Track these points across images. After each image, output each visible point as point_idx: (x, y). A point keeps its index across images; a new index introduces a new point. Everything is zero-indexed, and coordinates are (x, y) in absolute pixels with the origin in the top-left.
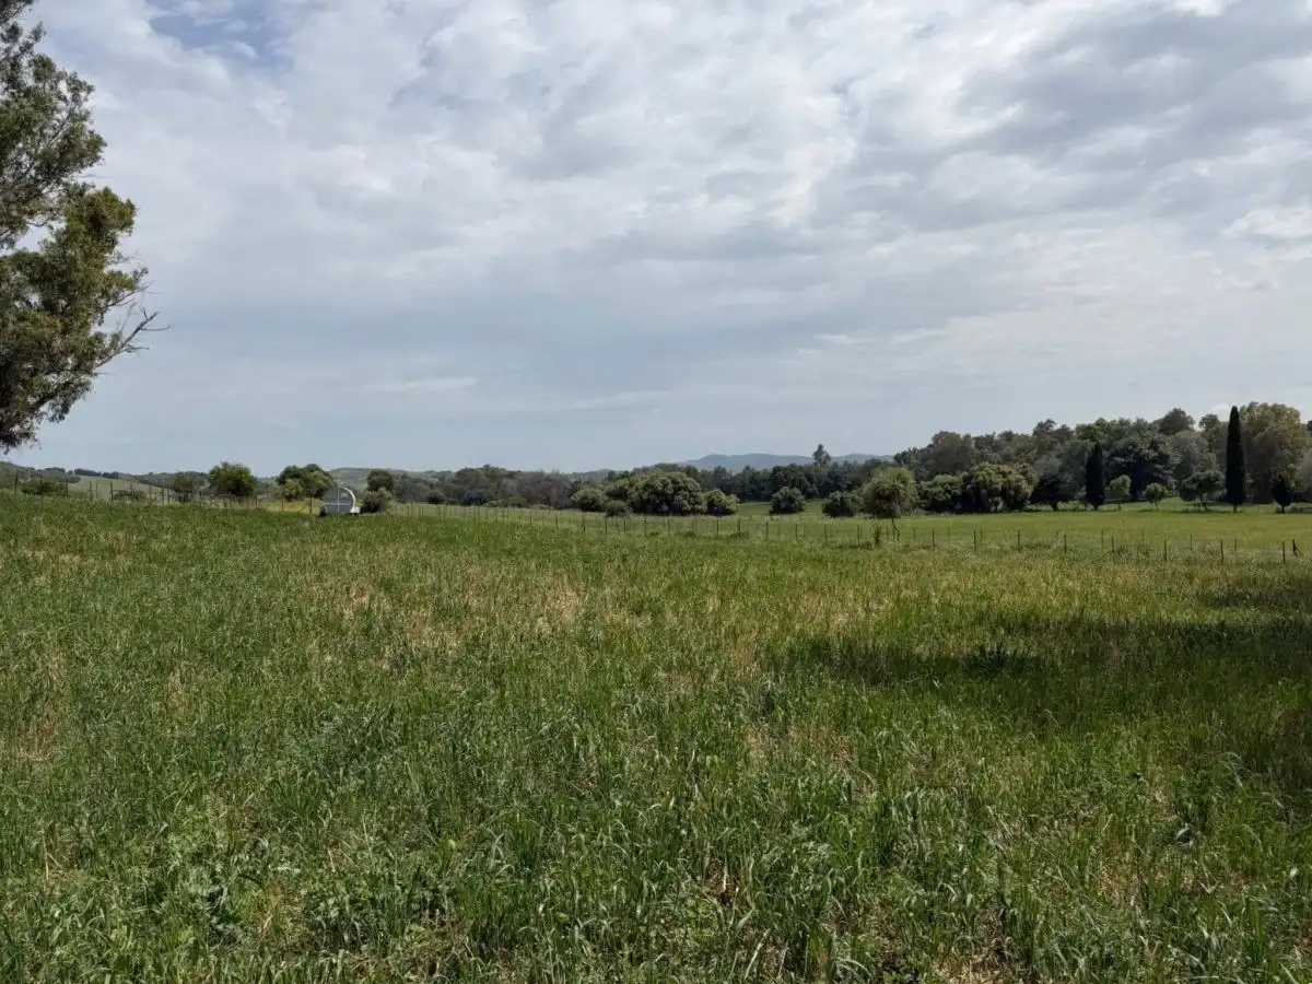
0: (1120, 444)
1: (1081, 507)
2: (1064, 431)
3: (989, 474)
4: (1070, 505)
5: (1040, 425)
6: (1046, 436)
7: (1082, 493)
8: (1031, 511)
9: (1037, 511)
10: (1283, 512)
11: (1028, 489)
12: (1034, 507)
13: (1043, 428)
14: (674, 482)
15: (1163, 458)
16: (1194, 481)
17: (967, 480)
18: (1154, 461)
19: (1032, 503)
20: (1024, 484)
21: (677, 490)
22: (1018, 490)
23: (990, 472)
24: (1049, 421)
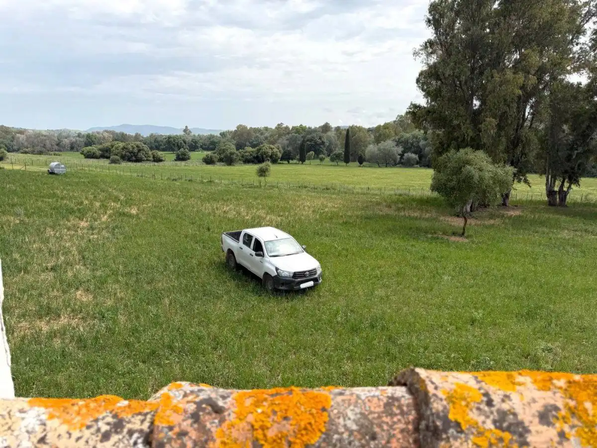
0: (309, 136)
1: (298, 162)
2: (287, 128)
3: (267, 149)
4: (295, 161)
5: (278, 125)
6: (281, 131)
7: (298, 157)
8: (280, 163)
9: (282, 163)
10: (360, 166)
11: (280, 155)
12: (281, 162)
13: (279, 126)
14: (137, 146)
15: (323, 143)
16: (335, 154)
17: (259, 150)
18: (320, 144)
19: (281, 160)
20: (279, 153)
21: (139, 151)
22: (276, 155)
23: (266, 147)
24: (281, 123)
